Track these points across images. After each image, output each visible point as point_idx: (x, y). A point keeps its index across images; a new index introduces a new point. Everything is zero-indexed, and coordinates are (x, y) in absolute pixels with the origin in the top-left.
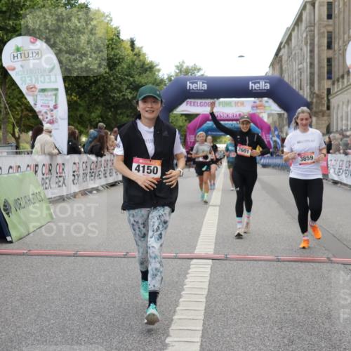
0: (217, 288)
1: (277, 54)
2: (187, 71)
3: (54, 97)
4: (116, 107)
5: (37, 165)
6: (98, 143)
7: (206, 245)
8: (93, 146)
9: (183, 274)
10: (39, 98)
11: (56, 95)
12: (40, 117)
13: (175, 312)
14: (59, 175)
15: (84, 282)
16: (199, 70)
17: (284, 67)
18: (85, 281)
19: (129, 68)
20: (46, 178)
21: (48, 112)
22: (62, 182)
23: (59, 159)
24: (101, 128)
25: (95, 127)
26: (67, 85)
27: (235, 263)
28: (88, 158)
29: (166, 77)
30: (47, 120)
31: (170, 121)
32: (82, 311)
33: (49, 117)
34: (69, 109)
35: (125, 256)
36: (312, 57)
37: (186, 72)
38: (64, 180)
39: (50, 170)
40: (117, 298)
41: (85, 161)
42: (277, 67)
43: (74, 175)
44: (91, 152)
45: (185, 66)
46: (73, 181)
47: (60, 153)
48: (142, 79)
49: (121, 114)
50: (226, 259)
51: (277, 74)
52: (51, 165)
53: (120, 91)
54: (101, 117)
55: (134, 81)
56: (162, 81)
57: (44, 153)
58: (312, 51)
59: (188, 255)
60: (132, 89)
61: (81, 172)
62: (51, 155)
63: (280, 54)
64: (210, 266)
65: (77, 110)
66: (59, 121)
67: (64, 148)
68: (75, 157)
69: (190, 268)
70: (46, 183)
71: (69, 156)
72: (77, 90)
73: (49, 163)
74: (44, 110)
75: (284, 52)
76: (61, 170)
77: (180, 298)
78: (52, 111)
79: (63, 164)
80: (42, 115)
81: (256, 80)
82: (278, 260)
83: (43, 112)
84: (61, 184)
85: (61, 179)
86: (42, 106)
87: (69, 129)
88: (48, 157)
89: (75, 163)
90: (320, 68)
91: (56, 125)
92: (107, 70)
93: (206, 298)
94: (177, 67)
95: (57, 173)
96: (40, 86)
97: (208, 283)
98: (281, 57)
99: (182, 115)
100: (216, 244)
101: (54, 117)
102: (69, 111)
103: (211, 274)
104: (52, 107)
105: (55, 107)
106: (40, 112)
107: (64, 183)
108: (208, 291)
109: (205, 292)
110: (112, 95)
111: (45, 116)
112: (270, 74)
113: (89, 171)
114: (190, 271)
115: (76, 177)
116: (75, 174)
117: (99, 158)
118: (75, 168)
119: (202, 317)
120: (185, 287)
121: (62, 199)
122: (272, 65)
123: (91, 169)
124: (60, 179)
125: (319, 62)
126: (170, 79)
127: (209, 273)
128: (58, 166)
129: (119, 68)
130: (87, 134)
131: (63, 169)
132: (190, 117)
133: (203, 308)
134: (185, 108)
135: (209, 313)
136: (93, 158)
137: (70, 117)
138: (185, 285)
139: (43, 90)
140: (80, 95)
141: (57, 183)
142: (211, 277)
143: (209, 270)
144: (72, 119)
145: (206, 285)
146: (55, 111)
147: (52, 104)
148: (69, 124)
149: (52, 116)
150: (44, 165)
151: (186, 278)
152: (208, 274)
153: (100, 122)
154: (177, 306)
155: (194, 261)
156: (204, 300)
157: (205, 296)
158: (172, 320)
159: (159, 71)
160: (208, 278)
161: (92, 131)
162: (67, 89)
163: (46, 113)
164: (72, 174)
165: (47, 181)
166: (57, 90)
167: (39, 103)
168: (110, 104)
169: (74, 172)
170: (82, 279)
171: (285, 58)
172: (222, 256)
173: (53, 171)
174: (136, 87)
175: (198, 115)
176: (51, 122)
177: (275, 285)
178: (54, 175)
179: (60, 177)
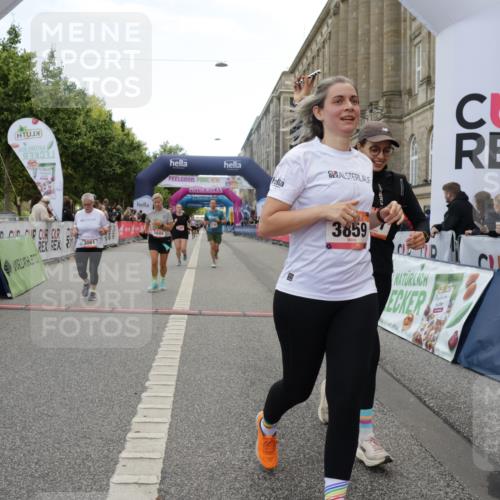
1: (248, 139)
2: (170, 151)
3: (52, 171)
4: (107, 180)
5: (35, 231)
7: (183, 302)
9: (162, 327)
10: (38, 171)
11: (53, 169)
12: (39, 188)
13: (154, 360)
16: (181, 149)
17: (254, 149)
19: (119, 146)
20: (43, 242)
21: (46, 184)
22: (57, 245)
23: (55, 226)
27: (208, 318)
29: (151, 155)
30: (45, 191)
33: (47, 189)
36: (278, 143)
37: (169, 152)
38: (59, 243)
39: (46, 235)
42: (248, 149)
43: (68, 240)
45: (169, 146)
46: (67, 244)
47: (56, 220)
48: (131, 157)
49: (111, 186)
50: (201, 314)
51: (248, 155)
52: (47, 230)
53: (111, 166)
55: (124, 158)
56: (148, 158)
59: (166, 311)
60: (121, 165)
62: (47, 222)
63: (251, 138)
64: (186, 321)
65: (72, 182)
66: (56, 191)
68: (69, 224)
69: (167, 322)
70: (43, 247)
72: (72, 165)
73: (46, 228)
74: (43, 182)
75: (255, 137)
76: (56, 235)
77: (159, 348)
78: (50, 183)
79: (58, 230)
80: (41, 186)
81: (230, 160)
82: (245, 315)
83: (42, 184)
84: (56, 247)
86: (41, 178)
89: (68, 229)
91: (52, 195)
92: (100, 147)
93: (182, 347)
94: (162, 146)
95: (53, 238)
96: (40, 161)
97: (184, 335)
98: (252, 142)
100: (191, 301)
101: (52, 188)
103: (186, 327)
104: (50, 180)
105: (53, 180)
106: (39, 183)
107: (59, 246)
109: (181, 343)
110: (104, 169)
111: (44, 187)
112: (242, 155)
114: (168, 325)
115: (70, 241)
118: (69, 233)
119: (177, 364)
120: (163, 338)
121: (57, 261)
122: (244, 147)
124: (55, 243)
126: (155, 157)
128: (54, 232)
129: (110, 146)
131: (58, 234)
132: (172, 190)
133: (179, 357)
134: (168, 182)
135: (183, 361)
138: (164, 336)
139: (43, 165)
140: (75, 169)
141: (52, 246)
142: (186, 330)
143: (185, 324)
144: (67, 190)
145: (182, 337)
146: (52, 183)
147: (50, 177)
148: (64, 194)
149: (50, 188)
150: (41, 230)
152: (184, 328)
154: (156, 355)
155: (172, 316)
156: (180, 349)
158: (151, 367)
159: (146, 149)
162: (63, 164)
163: (44, 184)
164: (65, 238)
165: (44, 244)
166: (54, 164)
167: (38, 176)
168: (101, 177)
169: (68, 237)
171: (255, 142)
172: (196, 312)
173: (50, 236)
174: (125, 163)
175: (178, 189)
176: (48, 193)
177: (241, 337)
178: (50, 239)
179: (56, 241)
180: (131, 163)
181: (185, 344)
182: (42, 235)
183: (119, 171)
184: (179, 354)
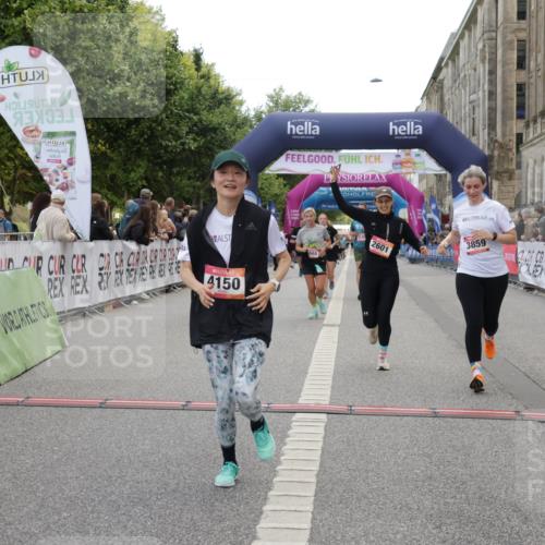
0: (334, 459)
1: (434, 77)
2: (287, 105)
3: (68, 146)
4: (171, 163)
5: (40, 258)
6: (140, 222)
7: (317, 388)
8: (131, 227)
9: (281, 436)
10: (44, 147)
11: (72, 143)
12: (46, 178)
13: (266, 499)
14: (76, 274)
15: (117, 450)
16: (307, 102)
17: (446, 98)
18: (119, 448)
19: (191, 98)
20: (56, 279)
21: (60, 171)
22: (81, 285)
23: (78, 248)
24: (145, 197)
25: (137, 195)
26: (90, 127)
27: (364, 419)
28: (124, 246)
29: (252, 113)
30: (57, 184)
31: (259, 186)
32: (114, 497)
33: (62, 180)
34: (92, 165)
35: (184, 408)
36: (492, 82)
37: (285, 106)
38: (85, 282)
39: (62, 267)
40: (171, 476)
41: (119, 252)
42: (435, 98)
43: (100, 274)
44: (128, 236)
45: (284, 96)
46: (100, 283)
47: (79, 238)
48: (213, 118)
49: (178, 173)
50: (350, 412)
51: (434, 110)
52: (63, 257)
53: (177, 137)
54: (146, 179)
55: (200, 121)
56: (246, 120)
57: (52, 238)
58: (492, 72)
59: (287, 406)
60: (197, 134)
61: (113, 269)
62: (64, 241)
63: (441, 77)
64: (323, 424)
65: (106, 167)
66: (77, 185)
67: (85, 230)
68: (104, 245)
69: (289, 428)
70: (55, 288)
71: (92, 244)
72: (106, 134)
73: (61, 254)
74: (52, 167)
75: (446, 73)
76: (80, 267)
77: (275, 475)
78: (65, 169)
79: (84, 256)
80: (49, 175)
81: (400, 119)
82: (436, 415)
83: (50, 171)
84: (79, 288)
85: (80, 281)
86: (48, 160)
87: (93, 199)
88: (58, 245)
89: (102, 255)
90: (505, 100)
91: (71, 192)
93: (317, 476)
94: (271, 97)
95: (74, 271)
96: (46, 128)
97: (320, 452)
98: (442, 82)
99: (279, 176)
100: (333, 387)
101: (69, 179)
102: (93, 169)
103: (324, 438)
104: (65, 163)
105: (71, 162)
106: (46, 170)
107: (84, 287)
108: (321, 465)
109: (315, 467)
110: (164, 143)
111: (55, 177)
112: (423, 109)
113: (125, 267)
114: (290, 432)
115: (105, 277)
116: (103, 272)
117: (143, 247)
118: (103, 263)
119: (310, 508)
120: (282, 458)
121: (82, 313)
122: (427, 94)
123: (129, 265)
124: (78, 281)
125: (504, 91)
126: (258, 117)
127: (322, 435)
128: (75, 260)
129: (176, 98)
130: (123, 207)
131: (83, 265)
132: (291, 179)
133: (312, 493)
134: (284, 165)
135: (322, 499)
136: (132, 246)
137: (94, 179)
138: (283, 455)
139: (51, 135)
140: (111, 143)
141: (72, 287)
142: (324, 442)
143: (322, 430)
144: (99, 181)
145: (317, 456)
146: (70, 169)
147: (65, 158)
148: (93, 191)
149: (66, 178)
150: (51, 257)
151: (285, 444)
152: (320, 438)
153: (144, 187)
154: (270, 489)
155: (298, 416)
156: (314, 480)
157: (315, 473)
158: (261, 513)
159: (241, 103)
160: (321, 444)
161: (131, 201)
162: (89, 133)
163: (56, 172)
164: (97, 272)
165: (57, 283)
166: (73, 134)
167: (43, 156)
168: (161, 157)
169: (101, 269)
170: (113, 445)
171: (447, 83)
172: (344, 408)
173: (67, 268)
174: (204, 130)
175: (304, 176)
176: (64, 188)
177: (429, 456)
178: (69, 274)
179: (79, 277)
180: (215, 130)
181: (323, 469)
182: (54, 265)
183: (193, 146)
184: (313, 487)
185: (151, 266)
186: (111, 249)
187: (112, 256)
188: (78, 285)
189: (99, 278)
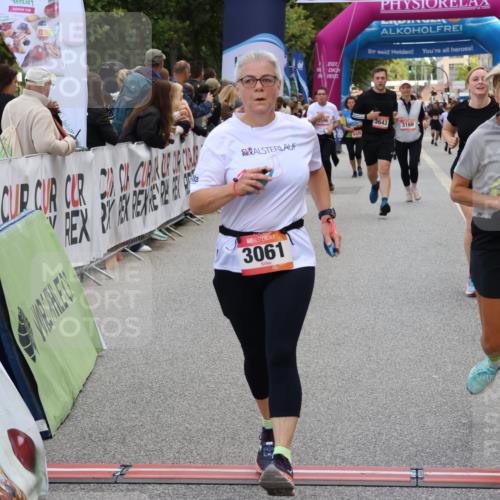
5: (24, 188)
14: (72, 208)
22: (79, 228)
23: (72, 165)
28: (131, 152)
39: (53, 198)
41: (125, 163)
43: (103, 207)
46: (103, 219)
52: (53, 181)
61: (118, 193)
68: (105, 154)
71: (90, 154)
73: (51, 177)
76: (76, 196)
79: (81, 177)
84: (76, 234)
85: (78, 220)
88: (46, 161)
89: (103, 172)
95: (68, 205)
107: (84, 229)
113: (132, 188)
115: (107, 209)
116: (105, 201)
118: (105, 185)
123: (136, 185)
124: (75, 220)
128: (70, 185)
131: (81, 192)
136: (141, 150)
141: (67, 233)
150: (39, 184)
169: (103, 196)
173: (60, 201)
178: (63, 209)
179: (75, 213)
182: (42, 197)
185: (163, 183)
186: (114, 161)
187: (116, 170)
188: (74, 227)
189: (100, 212)
